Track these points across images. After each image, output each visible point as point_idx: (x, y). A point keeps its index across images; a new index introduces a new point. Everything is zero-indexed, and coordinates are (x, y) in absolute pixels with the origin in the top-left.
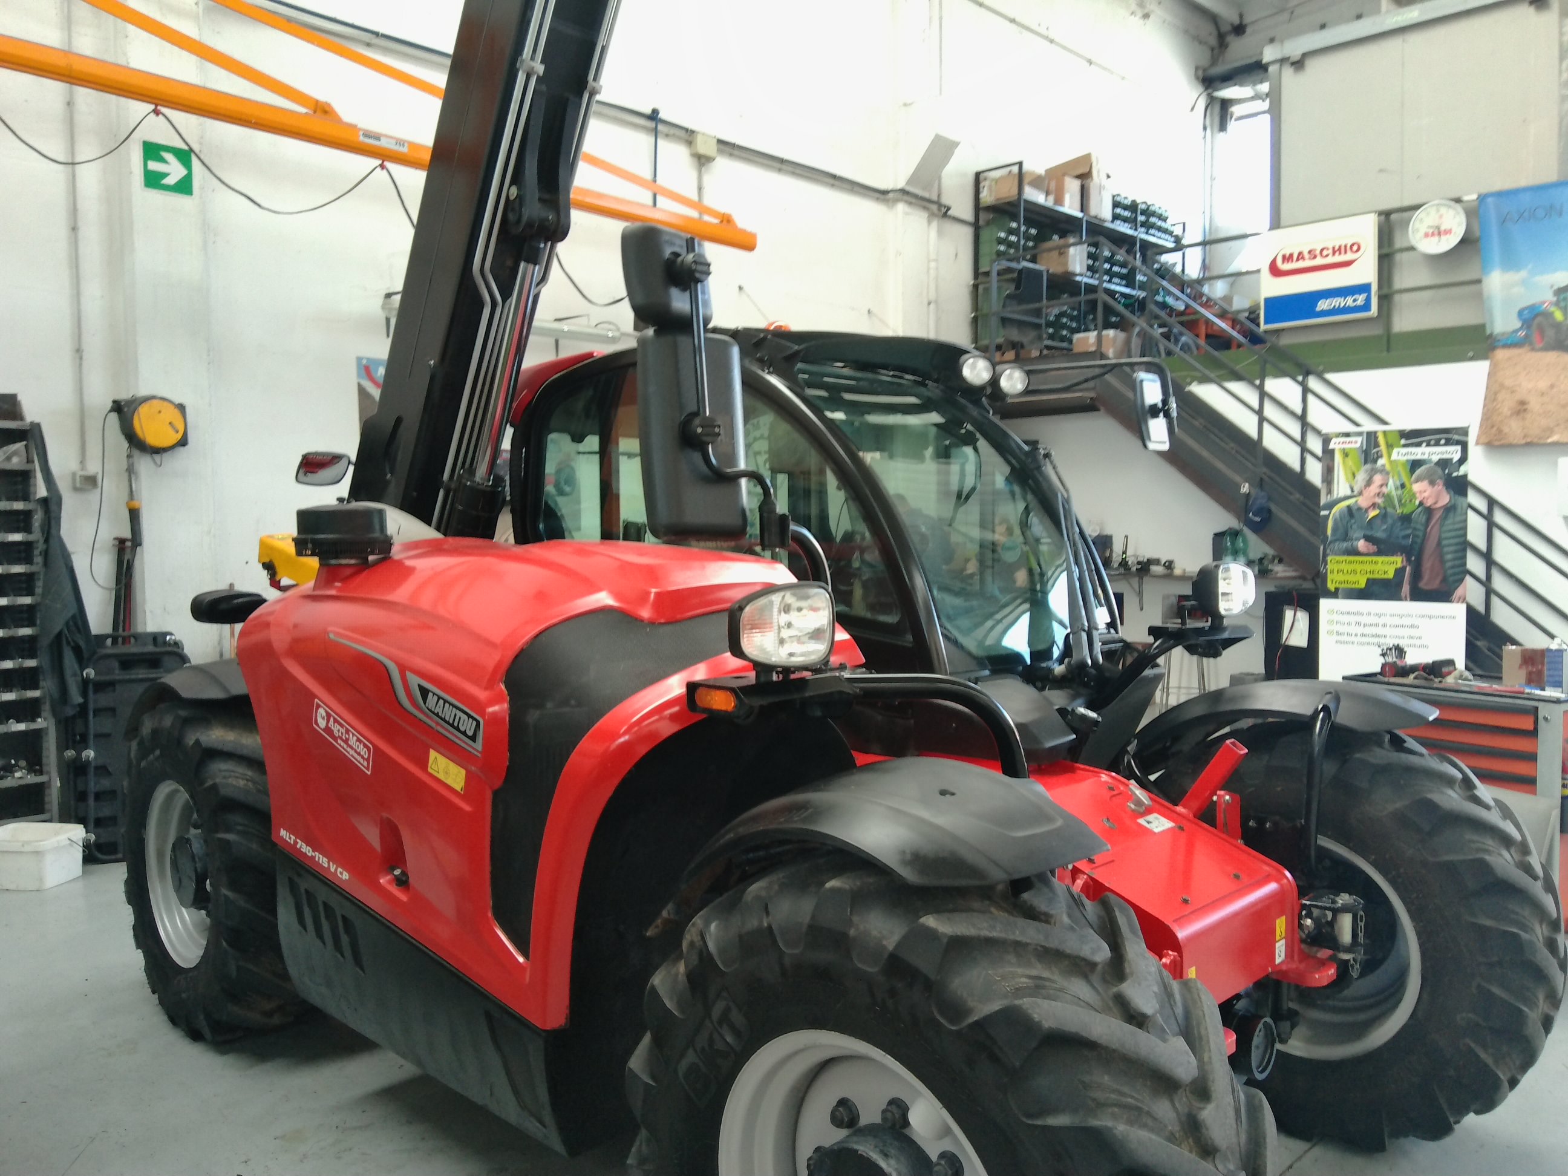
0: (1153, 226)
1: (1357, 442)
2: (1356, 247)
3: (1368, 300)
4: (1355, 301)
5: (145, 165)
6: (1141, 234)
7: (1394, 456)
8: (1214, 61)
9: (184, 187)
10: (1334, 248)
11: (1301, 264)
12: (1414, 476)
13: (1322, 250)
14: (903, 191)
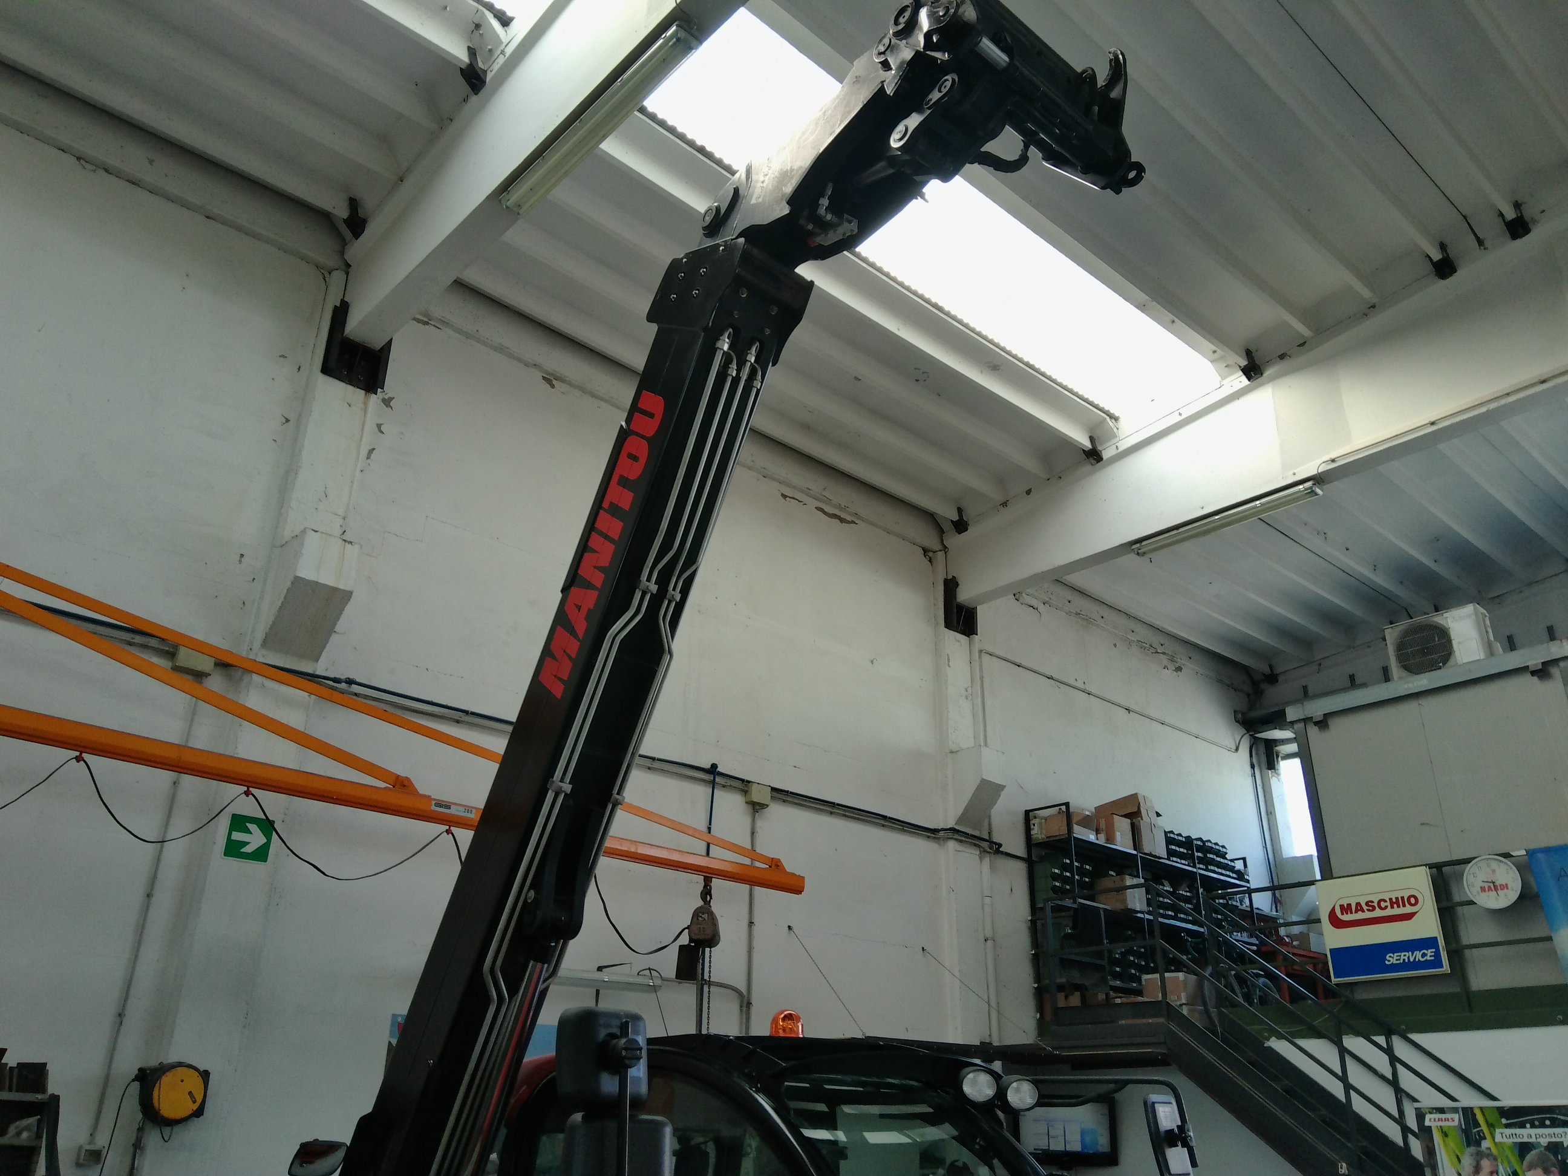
0: (1212, 862)
1: (1455, 1120)
2: (1413, 900)
3: (1437, 955)
4: (1424, 955)
5: (230, 834)
6: (1200, 870)
7: (1498, 1138)
8: (1252, 706)
9: (261, 854)
10: (1391, 899)
11: (1360, 916)
12: (1525, 1163)
13: (1379, 902)
14: (953, 830)
